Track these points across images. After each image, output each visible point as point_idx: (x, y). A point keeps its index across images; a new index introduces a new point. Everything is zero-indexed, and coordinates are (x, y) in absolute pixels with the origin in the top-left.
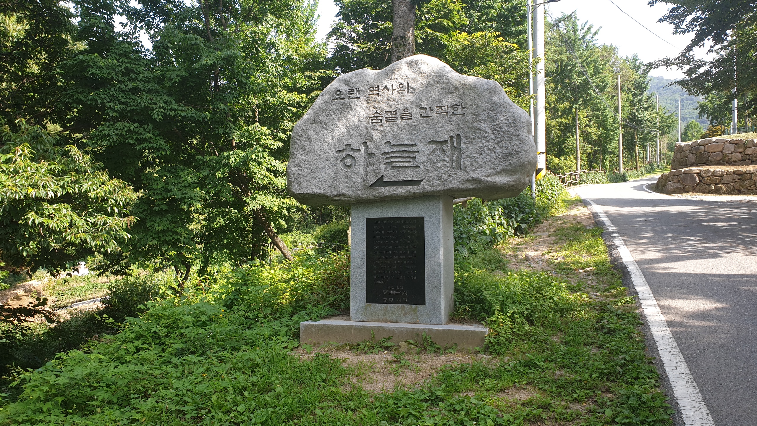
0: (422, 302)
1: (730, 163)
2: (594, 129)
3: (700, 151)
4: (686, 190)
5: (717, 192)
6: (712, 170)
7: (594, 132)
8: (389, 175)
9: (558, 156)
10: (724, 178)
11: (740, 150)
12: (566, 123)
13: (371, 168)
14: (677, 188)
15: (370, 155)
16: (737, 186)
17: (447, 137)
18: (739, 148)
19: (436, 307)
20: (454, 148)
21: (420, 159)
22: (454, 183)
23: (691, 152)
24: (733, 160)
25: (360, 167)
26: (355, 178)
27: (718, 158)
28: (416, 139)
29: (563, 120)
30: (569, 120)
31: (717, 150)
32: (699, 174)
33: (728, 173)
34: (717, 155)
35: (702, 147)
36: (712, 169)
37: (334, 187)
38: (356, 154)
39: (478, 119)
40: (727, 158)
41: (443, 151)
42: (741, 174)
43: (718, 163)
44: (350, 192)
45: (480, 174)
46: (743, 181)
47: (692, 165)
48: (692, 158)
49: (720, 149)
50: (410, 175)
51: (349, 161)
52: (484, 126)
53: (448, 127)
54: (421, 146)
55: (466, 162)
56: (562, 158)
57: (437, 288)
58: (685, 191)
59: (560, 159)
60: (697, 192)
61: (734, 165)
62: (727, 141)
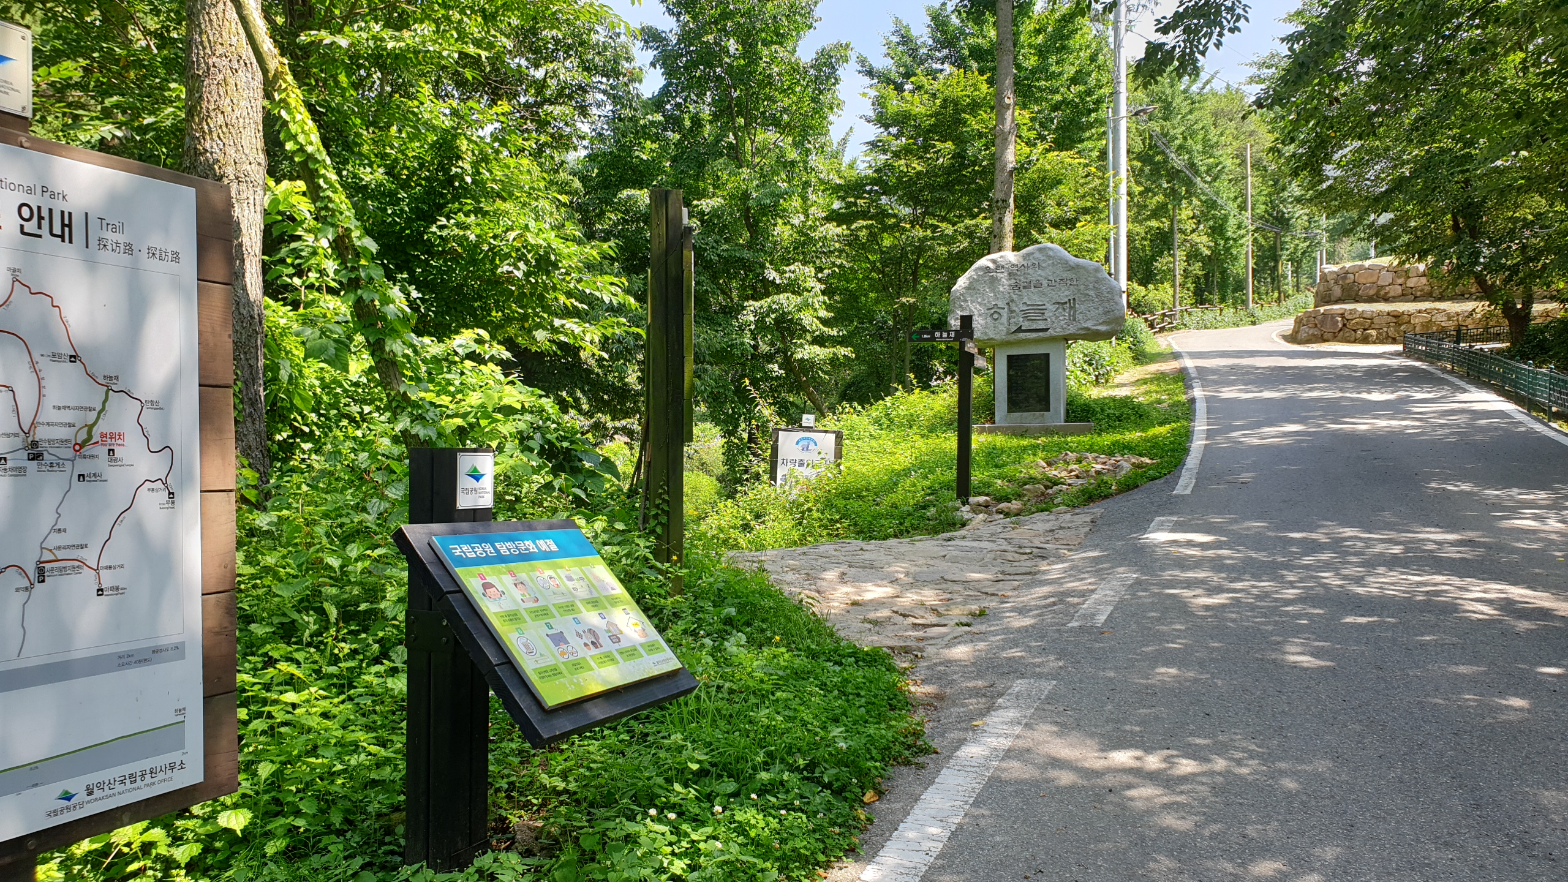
0: (1048, 410)
1: (1386, 300)
2: (1205, 239)
3: (1348, 281)
4: (1325, 337)
5: (1365, 340)
6: (1360, 309)
7: (1203, 241)
8: (1026, 325)
9: (1144, 283)
10: (1376, 321)
11: (1400, 281)
12: (1158, 228)
13: (1012, 320)
14: (1313, 335)
15: (1012, 312)
16: (1392, 332)
17: (1066, 300)
18: (1399, 277)
19: (1057, 412)
20: (1071, 308)
21: (1047, 314)
22: (1072, 330)
23: (1336, 282)
24: (1390, 295)
25: (1004, 320)
26: (1001, 327)
27: (1372, 292)
28: (1045, 300)
29: (1154, 223)
30: (1163, 223)
31: (1371, 280)
32: (1342, 315)
33: (1380, 314)
34: (1370, 288)
35: (1351, 276)
36: (1361, 307)
37: (986, 334)
38: (1001, 311)
39: (1087, 287)
40: (1382, 293)
41: (1064, 310)
42: (1397, 316)
43: (1370, 300)
44: (997, 337)
45: (1089, 324)
46: (1400, 325)
47: (1336, 302)
48: (1337, 291)
49: (1374, 279)
50: (1041, 325)
51: (996, 316)
52: (1091, 293)
53: (1067, 293)
54: (1048, 306)
55: (1079, 317)
56: (1151, 287)
57: (1058, 400)
58: (1323, 340)
59: (1147, 289)
60: (1339, 341)
61: (1392, 302)
62: (1384, 267)
